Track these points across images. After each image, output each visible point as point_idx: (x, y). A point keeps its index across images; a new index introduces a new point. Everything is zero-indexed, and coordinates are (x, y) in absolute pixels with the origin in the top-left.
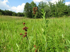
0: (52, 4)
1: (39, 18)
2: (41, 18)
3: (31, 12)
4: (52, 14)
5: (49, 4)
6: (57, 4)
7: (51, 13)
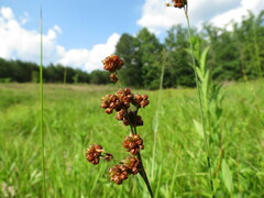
0: (219, 33)
1: (170, 86)
2: (179, 87)
3: (140, 65)
4: (220, 68)
5: (205, 32)
6: (237, 31)
7: (216, 66)
